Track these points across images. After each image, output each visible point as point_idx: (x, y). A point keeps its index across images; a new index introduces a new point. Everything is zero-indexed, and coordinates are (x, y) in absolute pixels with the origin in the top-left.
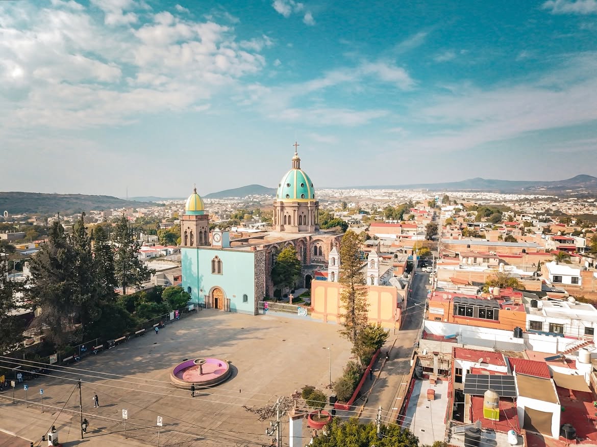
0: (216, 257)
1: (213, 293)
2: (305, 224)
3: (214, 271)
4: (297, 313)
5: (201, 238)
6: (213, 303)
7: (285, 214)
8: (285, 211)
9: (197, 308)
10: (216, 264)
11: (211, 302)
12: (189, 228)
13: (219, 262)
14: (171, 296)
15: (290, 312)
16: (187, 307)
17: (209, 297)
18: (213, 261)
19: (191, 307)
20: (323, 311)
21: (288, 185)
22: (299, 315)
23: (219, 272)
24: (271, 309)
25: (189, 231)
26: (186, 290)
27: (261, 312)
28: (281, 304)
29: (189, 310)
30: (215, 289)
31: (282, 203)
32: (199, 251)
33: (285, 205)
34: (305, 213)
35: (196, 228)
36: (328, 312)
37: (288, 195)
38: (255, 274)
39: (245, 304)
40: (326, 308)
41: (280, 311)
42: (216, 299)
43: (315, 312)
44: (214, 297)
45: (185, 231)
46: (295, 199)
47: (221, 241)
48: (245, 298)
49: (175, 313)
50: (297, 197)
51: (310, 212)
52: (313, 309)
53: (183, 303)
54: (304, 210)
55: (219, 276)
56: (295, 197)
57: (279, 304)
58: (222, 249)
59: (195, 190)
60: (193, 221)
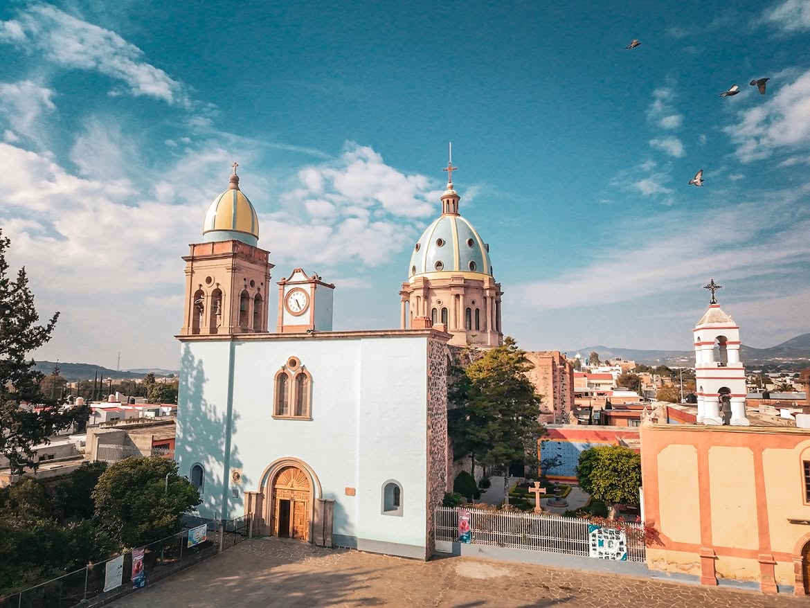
0: (293, 363)
1: (274, 482)
2: (478, 328)
3: (280, 410)
4: (586, 548)
5: (243, 312)
6: (273, 517)
7: (434, 305)
8: (434, 299)
9: (220, 538)
10: (291, 385)
11: (265, 514)
12: (209, 280)
13: (301, 377)
14: (123, 493)
15: (557, 545)
16: (181, 534)
17: (260, 496)
18: (282, 377)
19: (198, 534)
20: (697, 540)
21: (440, 242)
22: (593, 554)
23: (299, 412)
24: (481, 537)
25: (208, 290)
26: (184, 472)
27: (446, 545)
28: (520, 516)
29: (190, 544)
30: (282, 469)
31: (426, 281)
32: (237, 347)
33: (433, 284)
34: (479, 303)
35: (233, 279)
36: (717, 542)
37: (439, 264)
38: (429, 409)
39: (390, 518)
40: (706, 529)
41: (516, 541)
42: (285, 505)
43: (660, 543)
44: (279, 498)
45: (195, 288)
46: (455, 270)
47: (308, 312)
48: (393, 497)
49: (128, 557)
50: (460, 268)
51: (489, 300)
52: (652, 535)
53: (168, 519)
54: (477, 297)
55: (299, 424)
56: (456, 268)
57: (512, 515)
58: (313, 334)
59: (236, 180)
60: (225, 256)
